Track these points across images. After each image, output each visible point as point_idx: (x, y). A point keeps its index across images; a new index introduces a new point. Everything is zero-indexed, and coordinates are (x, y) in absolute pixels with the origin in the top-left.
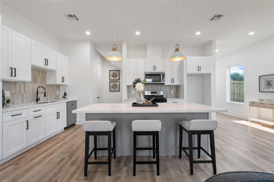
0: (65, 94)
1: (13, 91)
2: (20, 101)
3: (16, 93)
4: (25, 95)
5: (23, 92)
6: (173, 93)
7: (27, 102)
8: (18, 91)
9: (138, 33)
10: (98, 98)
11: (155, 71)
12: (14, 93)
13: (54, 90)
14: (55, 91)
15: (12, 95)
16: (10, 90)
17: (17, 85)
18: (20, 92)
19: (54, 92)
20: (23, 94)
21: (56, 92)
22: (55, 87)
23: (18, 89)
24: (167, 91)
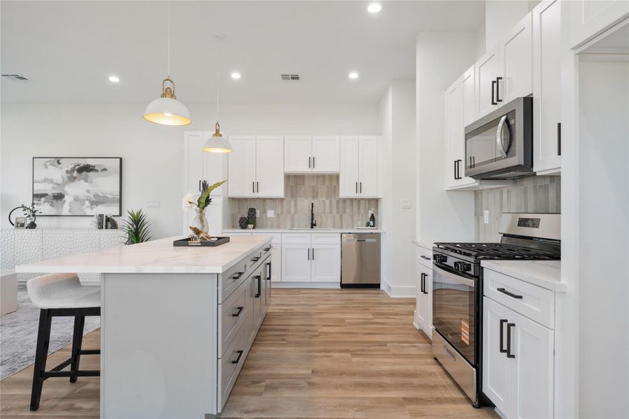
1: (279, 211)
2: (289, 224)
4: (296, 215)
5: (293, 211)
7: (299, 226)
8: (285, 211)
16: (274, 209)
18: (289, 212)
20: (293, 215)
22: (363, 202)
23: (285, 209)
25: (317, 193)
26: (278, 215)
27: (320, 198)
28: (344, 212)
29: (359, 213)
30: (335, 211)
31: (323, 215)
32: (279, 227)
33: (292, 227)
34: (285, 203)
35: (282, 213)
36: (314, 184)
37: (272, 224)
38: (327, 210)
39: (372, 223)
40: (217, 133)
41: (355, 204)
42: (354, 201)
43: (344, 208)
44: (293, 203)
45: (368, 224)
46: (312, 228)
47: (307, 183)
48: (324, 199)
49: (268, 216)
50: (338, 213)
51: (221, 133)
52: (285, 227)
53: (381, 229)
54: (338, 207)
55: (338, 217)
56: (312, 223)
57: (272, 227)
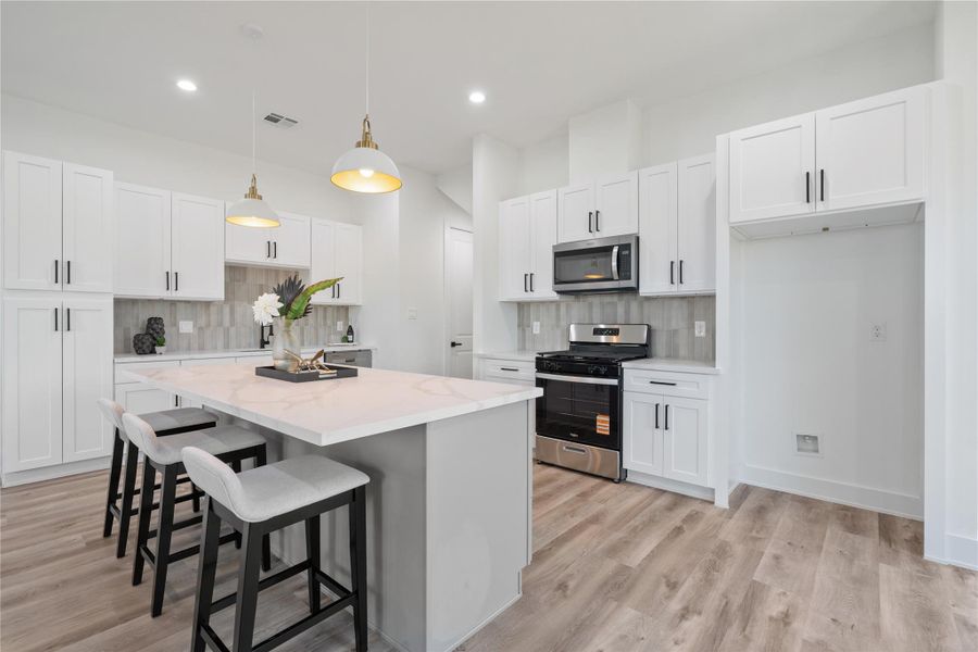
0: (350, 331)
1: (202, 322)
2: (220, 343)
4: (233, 330)
5: (227, 323)
6: (703, 334)
7: (239, 347)
8: (213, 323)
9: (477, 97)
10: (453, 344)
11: (598, 235)
12: (203, 325)
13: (325, 318)
14: (329, 322)
16: (193, 320)
17: (213, 309)
18: (220, 324)
19: (325, 324)
20: (228, 329)
21: (335, 324)
22: (330, 311)
23: (214, 318)
24: (674, 325)
26: (201, 329)
32: (202, 349)
33: (227, 347)
35: (208, 325)
37: (189, 343)
39: (350, 338)
40: (253, 193)
45: (345, 340)
46: (262, 347)
49: (181, 331)
51: (259, 193)
52: (215, 349)
53: (360, 344)
56: (262, 340)
57: (189, 349)
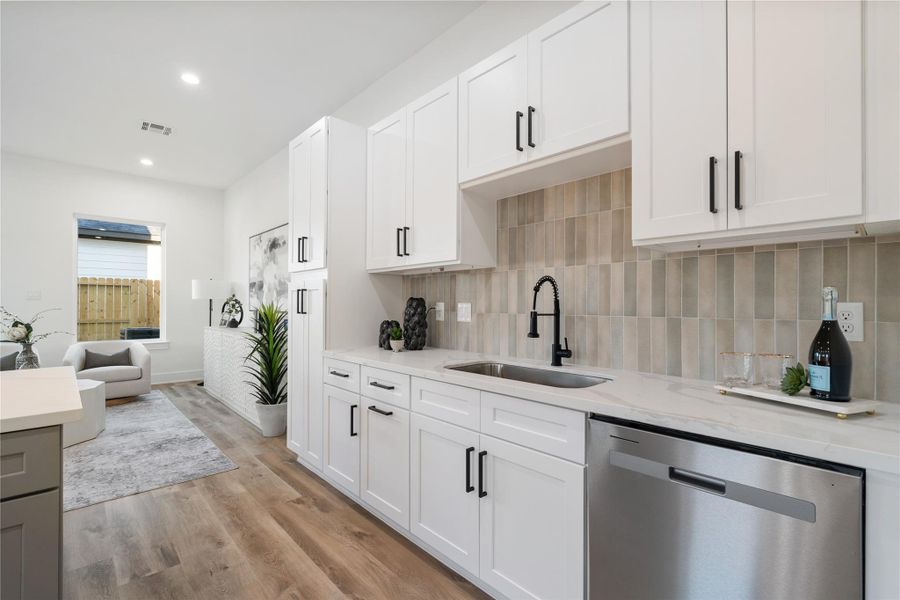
1: (482, 306)
3: (489, 310)
5: (513, 307)
8: (495, 306)
12: (483, 310)
15: (479, 316)
16: (473, 300)
18: (504, 309)
20: (515, 319)
23: (496, 297)
25: (583, 241)
27: (590, 260)
28: (690, 310)
29: (764, 315)
30: (646, 305)
31: (601, 319)
34: (495, 280)
36: (572, 211)
38: (617, 301)
41: (744, 273)
42: (737, 260)
43: (688, 294)
44: (513, 279)
47: (550, 212)
48: (607, 259)
50: (660, 312)
54: (659, 288)
55: (659, 328)
56: (557, 346)
